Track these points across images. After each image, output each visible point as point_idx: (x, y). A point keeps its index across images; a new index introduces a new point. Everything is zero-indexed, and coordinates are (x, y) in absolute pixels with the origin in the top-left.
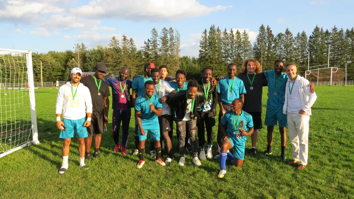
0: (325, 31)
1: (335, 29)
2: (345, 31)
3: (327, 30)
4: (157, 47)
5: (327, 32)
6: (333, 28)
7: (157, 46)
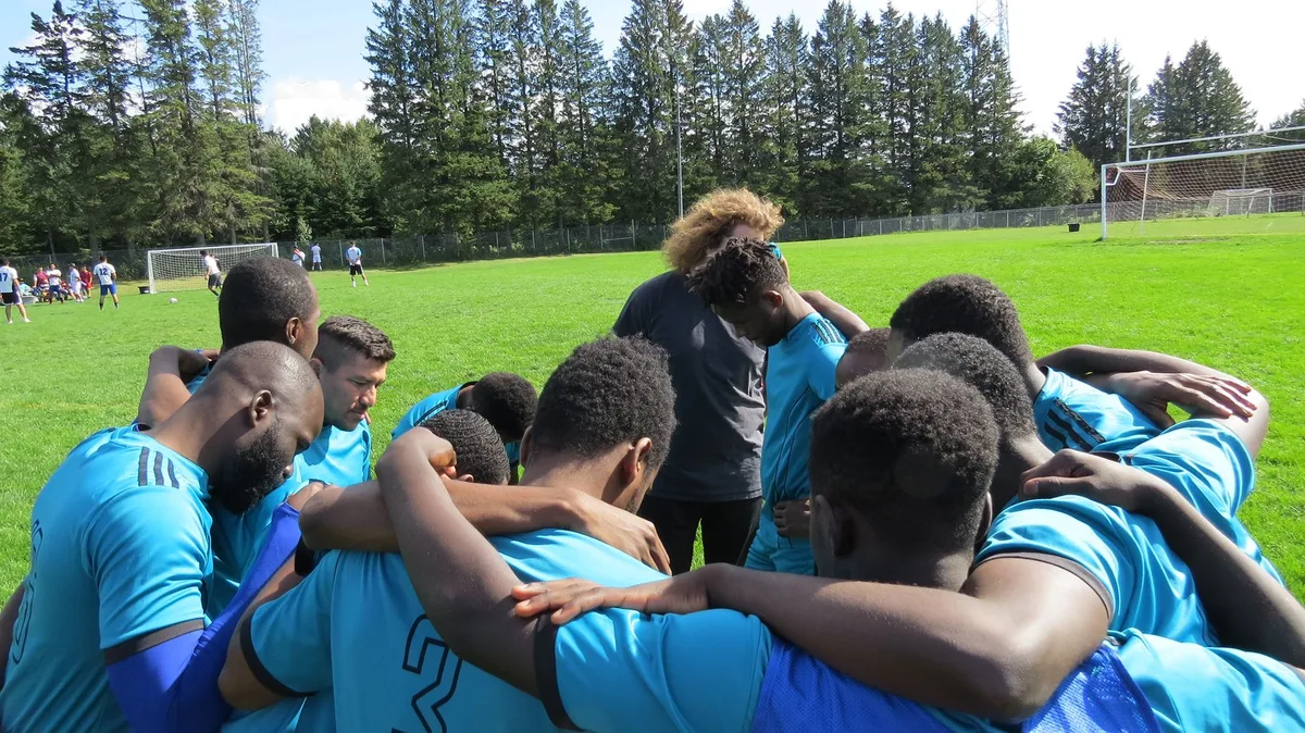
0: (859, 17)
1: (890, 15)
2: (917, 24)
3: (867, 17)
4: (119, 51)
5: (867, 22)
6: (886, 10)
7: (121, 46)
